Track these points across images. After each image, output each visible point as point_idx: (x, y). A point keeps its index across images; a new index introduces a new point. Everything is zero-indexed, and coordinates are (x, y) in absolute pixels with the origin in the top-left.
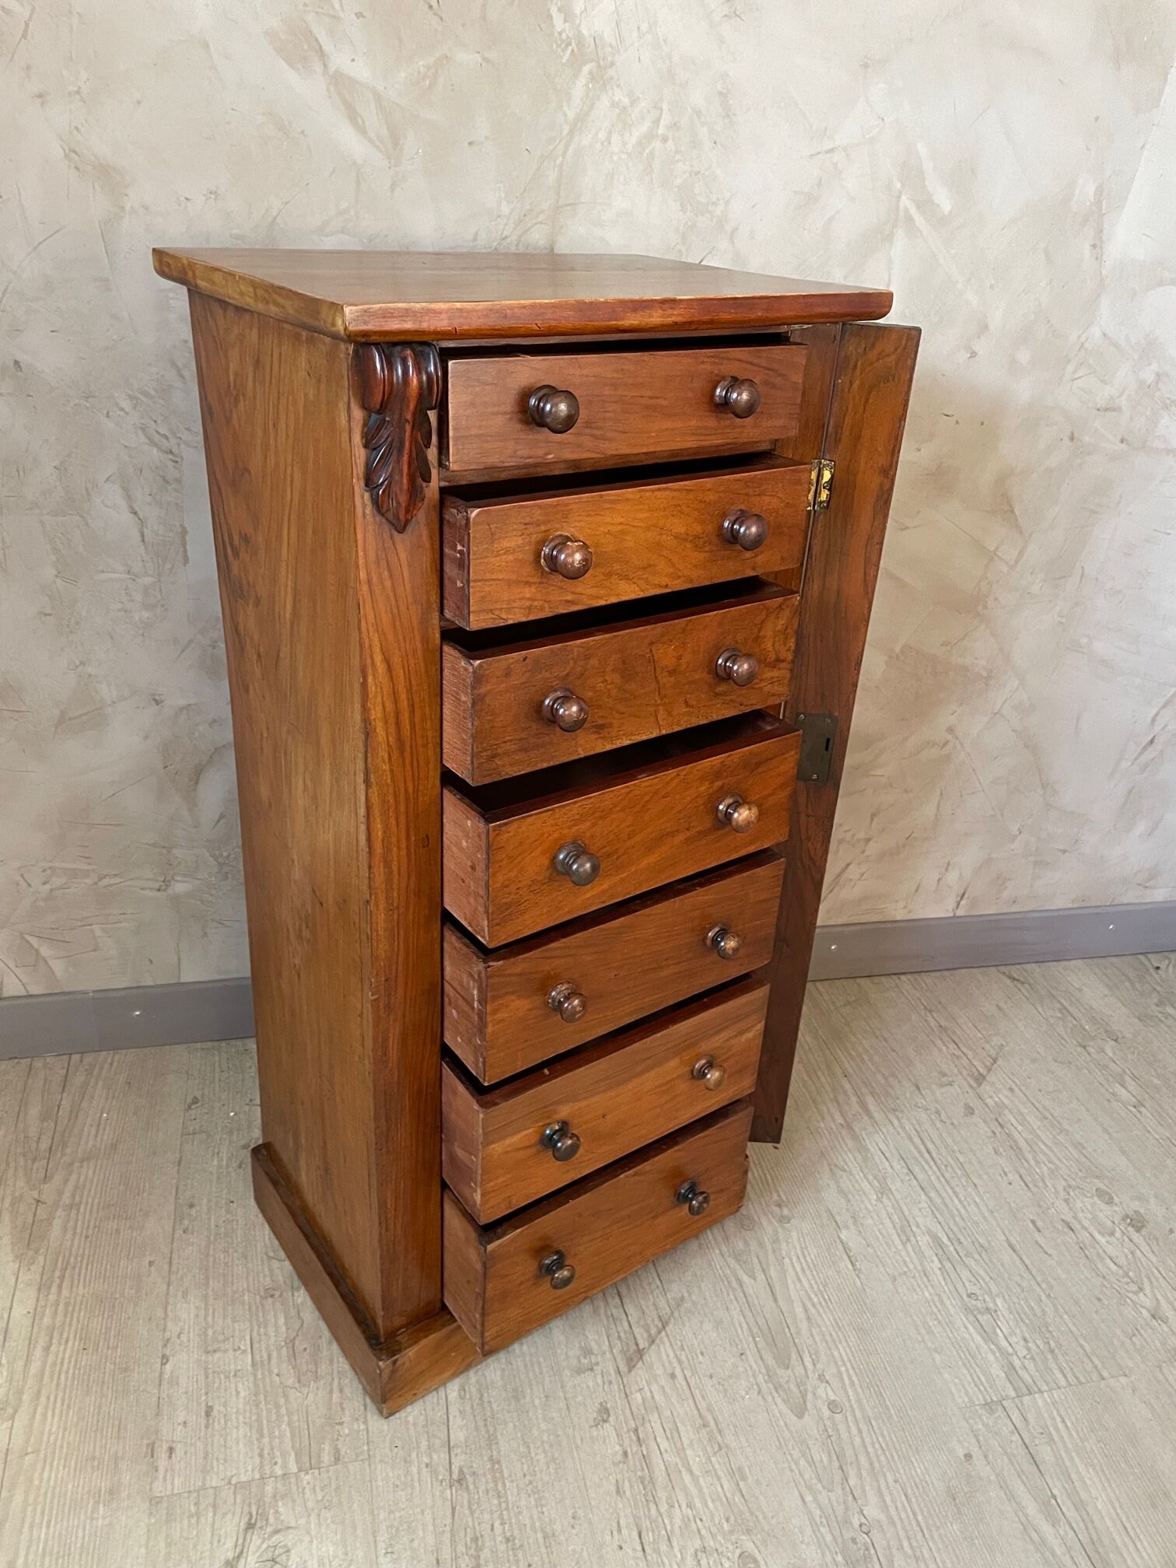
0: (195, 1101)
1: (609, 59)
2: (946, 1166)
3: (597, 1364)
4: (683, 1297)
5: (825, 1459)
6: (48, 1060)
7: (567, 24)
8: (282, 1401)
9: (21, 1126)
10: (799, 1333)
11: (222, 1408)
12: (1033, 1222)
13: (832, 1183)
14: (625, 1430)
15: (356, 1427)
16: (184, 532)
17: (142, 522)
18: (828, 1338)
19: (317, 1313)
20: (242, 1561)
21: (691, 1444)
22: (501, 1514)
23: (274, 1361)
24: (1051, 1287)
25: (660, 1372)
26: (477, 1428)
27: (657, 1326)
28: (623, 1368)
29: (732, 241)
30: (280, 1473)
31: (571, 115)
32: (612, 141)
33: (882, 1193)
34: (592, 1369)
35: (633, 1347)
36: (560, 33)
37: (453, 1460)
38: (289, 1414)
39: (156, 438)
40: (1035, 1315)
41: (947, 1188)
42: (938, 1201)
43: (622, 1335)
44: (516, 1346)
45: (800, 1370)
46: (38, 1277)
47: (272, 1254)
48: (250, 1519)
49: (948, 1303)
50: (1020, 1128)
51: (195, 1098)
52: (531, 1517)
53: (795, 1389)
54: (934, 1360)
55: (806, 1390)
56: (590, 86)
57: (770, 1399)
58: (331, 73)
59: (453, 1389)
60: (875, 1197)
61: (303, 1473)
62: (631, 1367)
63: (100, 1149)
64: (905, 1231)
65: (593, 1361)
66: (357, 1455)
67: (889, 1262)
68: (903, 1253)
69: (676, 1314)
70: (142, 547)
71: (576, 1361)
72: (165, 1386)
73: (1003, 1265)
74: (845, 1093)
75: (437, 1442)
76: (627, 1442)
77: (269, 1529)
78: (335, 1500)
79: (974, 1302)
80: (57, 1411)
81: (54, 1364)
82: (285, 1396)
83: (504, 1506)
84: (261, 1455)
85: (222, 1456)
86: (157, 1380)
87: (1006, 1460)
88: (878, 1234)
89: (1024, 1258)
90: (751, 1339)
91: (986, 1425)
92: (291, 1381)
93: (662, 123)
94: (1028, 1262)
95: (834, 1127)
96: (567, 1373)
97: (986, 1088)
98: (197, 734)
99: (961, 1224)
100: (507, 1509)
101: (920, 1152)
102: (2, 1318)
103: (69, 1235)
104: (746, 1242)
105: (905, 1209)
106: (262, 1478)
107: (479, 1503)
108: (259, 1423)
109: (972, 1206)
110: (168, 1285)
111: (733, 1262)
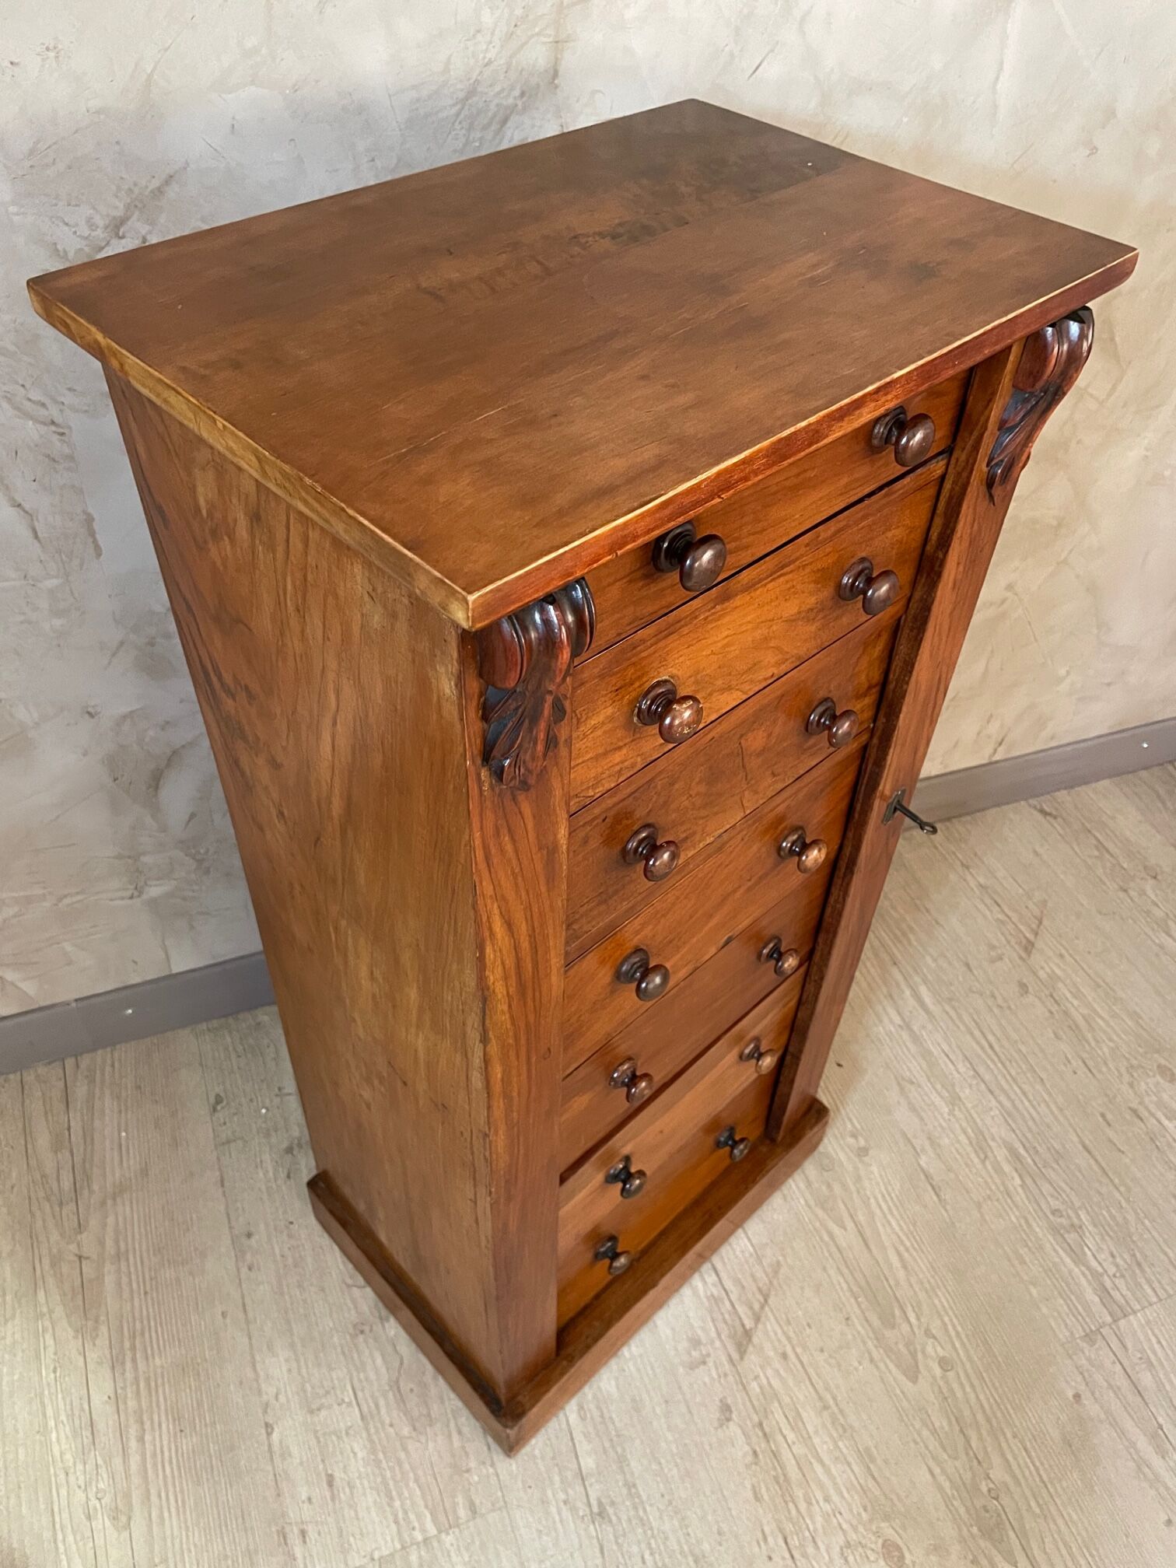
0: (219, 1100)
2: (1010, 1062)
3: (708, 1355)
4: (778, 1261)
5: (945, 1424)
6: (39, 1071)
8: (402, 1455)
9: (33, 1162)
10: (897, 1284)
11: (343, 1475)
12: (1103, 1115)
13: (902, 1100)
14: (750, 1426)
15: (484, 1471)
16: (89, 520)
17: (30, 516)
18: (928, 1286)
19: (414, 1346)
21: (816, 1432)
22: (649, 1544)
23: (383, 1411)
24: (1129, 1190)
25: (771, 1353)
26: (605, 1451)
27: (759, 1301)
28: (735, 1356)
30: (420, 1538)
33: (953, 1105)
34: (704, 1363)
35: (740, 1330)
37: (590, 1493)
38: (413, 1469)
39: (29, 407)
40: (1117, 1224)
41: (1016, 1088)
42: (1007, 1104)
43: (727, 1316)
45: (905, 1328)
46: (107, 1352)
47: (350, 1281)
49: (1034, 1225)
50: (1076, 1003)
51: (218, 1095)
52: (678, 1541)
53: (905, 1350)
54: (1030, 1294)
55: (915, 1349)
57: (882, 1365)
59: (571, 1409)
60: (947, 1111)
61: (443, 1536)
62: (742, 1353)
63: (130, 1179)
64: (981, 1144)
65: (704, 1352)
66: (493, 1505)
67: (972, 1187)
68: (983, 1173)
69: (775, 1282)
70: (38, 546)
71: (687, 1356)
72: (277, 1460)
73: (1080, 1171)
74: (898, 985)
75: (570, 1474)
78: (483, 1558)
79: (1059, 1220)
80: (173, 1510)
81: (154, 1455)
82: (405, 1449)
83: (649, 1532)
84: (396, 1522)
85: (357, 1531)
86: (267, 1455)
87: (1112, 1395)
88: (956, 1154)
89: (1100, 1160)
90: (853, 1300)
91: (1089, 1359)
92: (406, 1431)
94: (1104, 1165)
95: (893, 1029)
96: (681, 1370)
97: (1036, 958)
98: (147, 740)
99: (1033, 1127)
101: (982, 1048)
102: (83, 1410)
103: (126, 1295)
104: (829, 1186)
105: (978, 1120)
106: (403, 1548)
107: (624, 1535)
108: (385, 1483)
109: (1042, 1105)
110: (250, 1338)
111: (820, 1213)
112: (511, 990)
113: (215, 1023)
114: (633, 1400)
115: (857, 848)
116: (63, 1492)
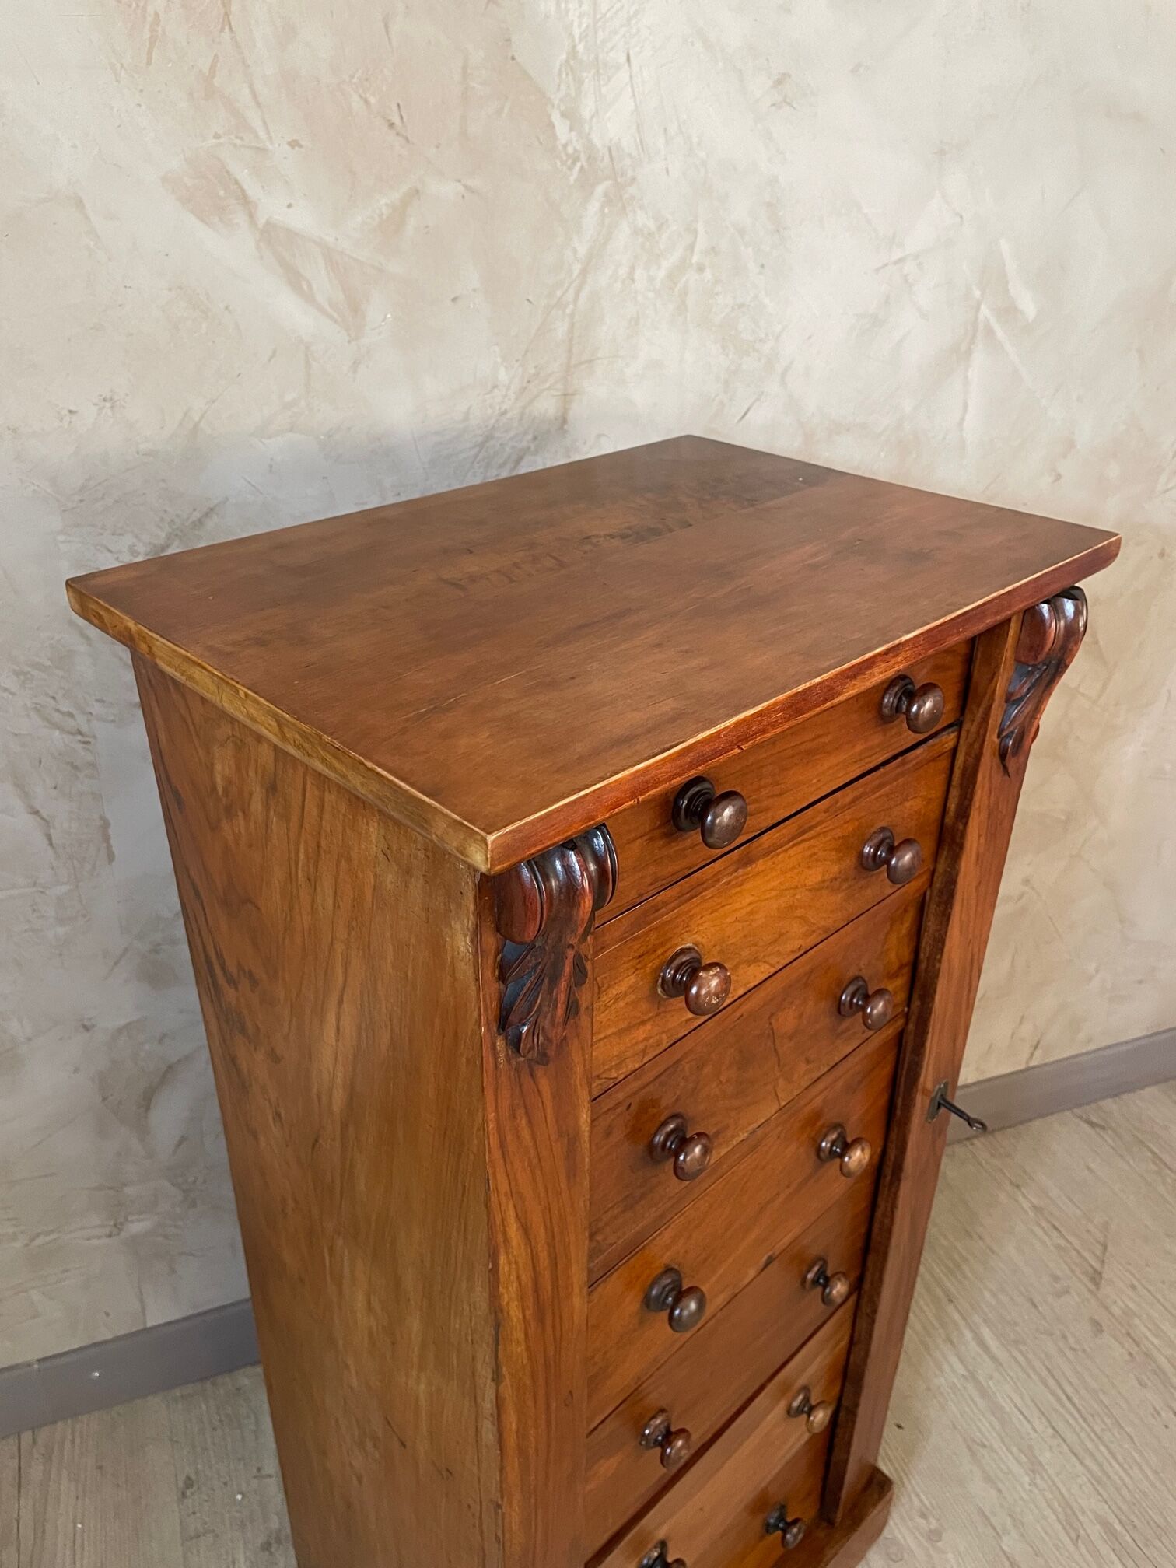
0: (189, 1483)
1: (630, 173)
2: (1093, 1416)
7: (573, 133)
13: (975, 1469)
16: (106, 825)
17: (47, 823)
29: (783, 382)
31: (582, 251)
32: (636, 279)
33: (1033, 1471)
36: (565, 146)
39: (57, 717)
41: (1102, 1448)
42: (1094, 1468)
50: (1156, 1341)
51: (188, 1478)
56: (606, 210)
58: (260, 226)
60: (1027, 1479)
64: (1070, 1521)
68: (1077, 1558)
70: (50, 851)
74: (956, 1326)
88: (1043, 1533)
93: (697, 250)
95: (956, 1381)
97: (1106, 1291)
98: (142, 1054)
99: (1128, 1496)
101: (1059, 1400)
105: (1063, 1490)
112: (528, 1313)
113: (190, 1388)
115: (902, 1150)
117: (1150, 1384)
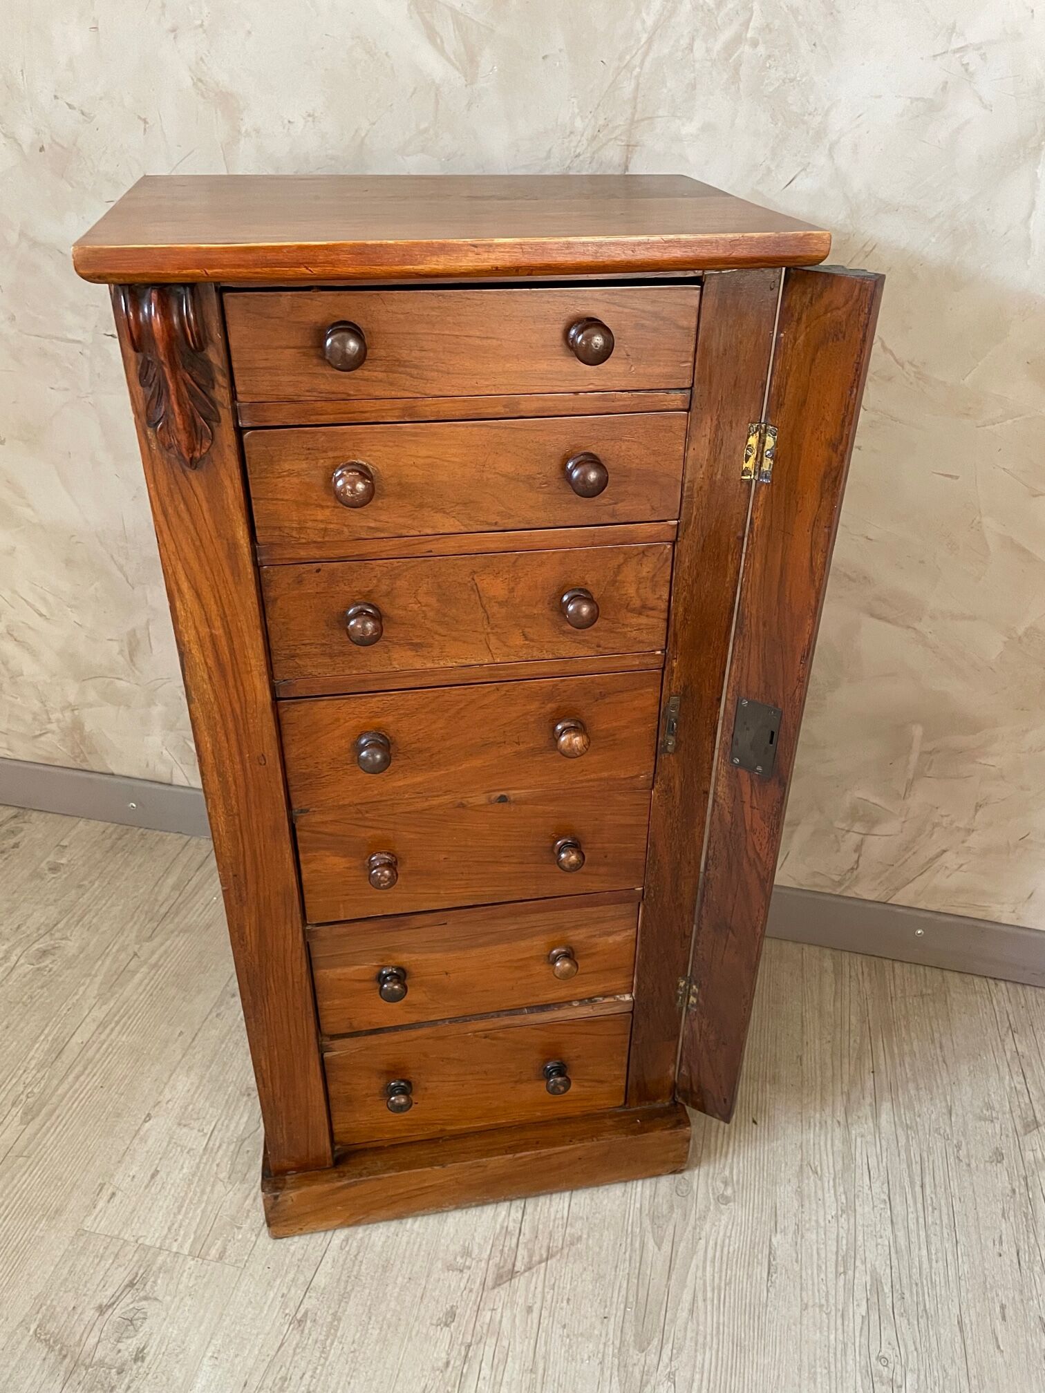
2: (934, 1209)
3: (469, 1268)
4: (581, 1237)
8: (208, 1189)
9: (156, 889)
10: (673, 1321)
11: (164, 1176)
12: (1003, 1307)
13: (794, 1181)
14: (460, 1342)
15: (249, 1236)
18: (700, 1340)
20: (110, 1311)
22: (316, 1368)
23: (221, 1152)
25: (521, 1301)
26: (339, 1281)
27: (541, 1255)
28: (490, 1282)
29: (830, 155)
30: (174, 1250)
31: (650, 22)
32: (695, 49)
33: (843, 1210)
34: (461, 1271)
35: (508, 1267)
37: (305, 1301)
38: (208, 1202)
41: (922, 1234)
42: (902, 1241)
43: (506, 1249)
44: (410, 1221)
45: (653, 1359)
46: (103, 1016)
48: (134, 1279)
49: (850, 1355)
52: (338, 1383)
53: (638, 1376)
55: (648, 1382)
57: (607, 1373)
59: (341, 1234)
60: (833, 1213)
61: (190, 1258)
62: (497, 1284)
63: (197, 926)
64: (846, 1261)
65: (467, 1264)
66: (236, 1261)
67: (810, 1287)
68: (831, 1284)
69: (565, 1251)
71: (452, 1257)
72: (136, 1141)
73: (937, 1340)
74: (863, 1090)
75: (302, 1279)
76: (454, 1353)
77: (142, 1294)
78: (200, 1292)
79: (881, 1367)
80: (59, 1129)
81: (76, 1091)
82: (213, 1186)
83: (322, 1361)
84: (169, 1229)
85: (143, 1217)
86: (134, 1133)
88: (815, 1252)
89: (968, 1342)
90: (622, 1306)
92: (223, 1175)
93: (752, 26)
94: (970, 1351)
95: (830, 1121)
96: (439, 1264)
97: (1033, 1139)
99: (916, 1277)
100: (323, 1365)
101: (912, 1183)
102: (63, 1041)
103: (140, 990)
104: (671, 1208)
105: (860, 1238)
106: (160, 1248)
107: (304, 1349)
108: (184, 1200)
109: (940, 1263)
110: (183, 1056)
111: (647, 1223)
114: (388, 1260)
116: (14, 1081)
117: (1012, 1219)
